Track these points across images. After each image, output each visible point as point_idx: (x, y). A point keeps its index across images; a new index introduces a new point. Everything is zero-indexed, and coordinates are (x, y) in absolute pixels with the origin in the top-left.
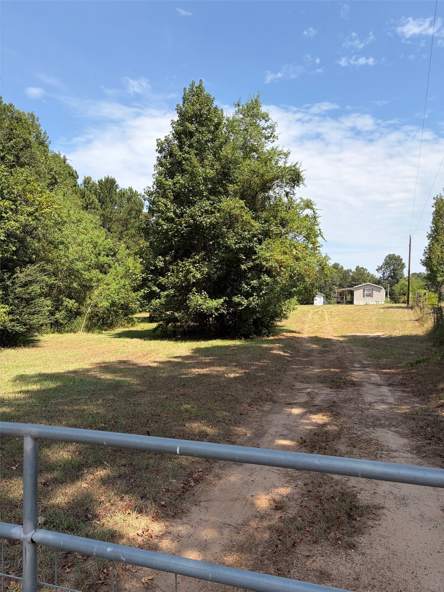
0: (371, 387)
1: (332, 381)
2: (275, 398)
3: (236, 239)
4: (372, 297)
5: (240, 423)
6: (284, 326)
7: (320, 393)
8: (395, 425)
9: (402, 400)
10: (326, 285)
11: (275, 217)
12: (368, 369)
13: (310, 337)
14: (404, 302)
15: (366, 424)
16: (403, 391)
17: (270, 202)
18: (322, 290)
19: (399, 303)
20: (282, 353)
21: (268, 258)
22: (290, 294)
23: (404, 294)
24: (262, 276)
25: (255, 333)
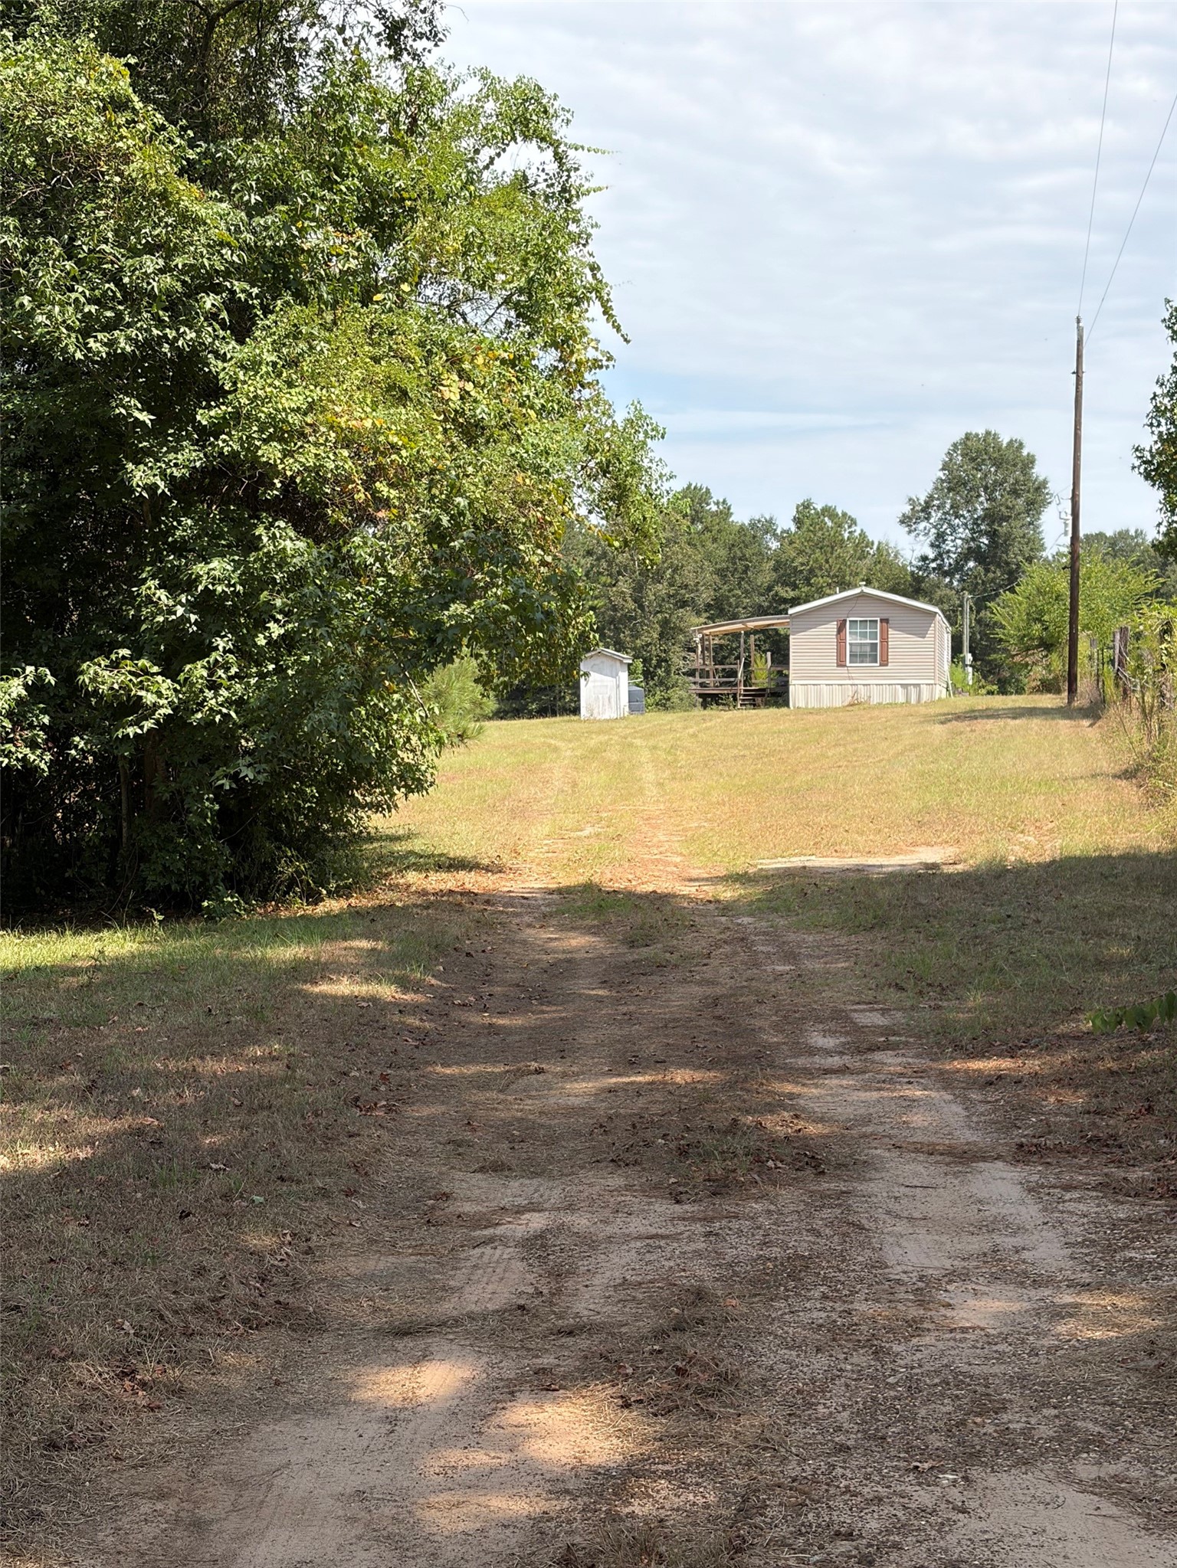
0: (917, 1170)
1: (683, 1153)
2: (316, 1297)
3: (90, 301)
4: (885, 663)
5: (35, 1516)
6: (408, 837)
7: (609, 1239)
8: (1098, 1440)
9: (1110, 1249)
10: (641, 607)
11: (329, 174)
12: (891, 1061)
13: (559, 891)
14: (1047, 687)
15: (909, 1448)
16: (1111, 1189)
17: (292, 82)
18: (625, 636)
19: (1020, 691)
20: (387, 991)
21: (294, 419)
22: (431, 641)
23: (1048, 645)
24: (260, 530)
25: (237, 883)
